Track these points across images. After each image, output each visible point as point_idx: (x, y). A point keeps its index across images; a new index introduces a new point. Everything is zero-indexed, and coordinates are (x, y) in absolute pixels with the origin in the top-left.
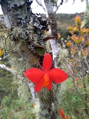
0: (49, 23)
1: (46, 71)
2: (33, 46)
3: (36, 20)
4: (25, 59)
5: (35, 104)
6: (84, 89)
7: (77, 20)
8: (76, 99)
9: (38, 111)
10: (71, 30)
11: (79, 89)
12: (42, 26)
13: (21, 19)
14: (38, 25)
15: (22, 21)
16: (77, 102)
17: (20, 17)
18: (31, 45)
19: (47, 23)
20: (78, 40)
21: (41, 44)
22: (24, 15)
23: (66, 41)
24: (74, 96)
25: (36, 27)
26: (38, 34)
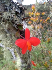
0: (24, 8)
1: (27, 40)
2: (16, 25)
3: (16, 7)
4: (11, 34)
5: (17, 61)
6: (41, 47)
7: (33, 8)
8: (38, 53)
9: (20, 65)
10: (30, 14)
11: (38, 47)
12: (20, 11)
13: (7, 6)
14: (18, 10)
15: (8, 8)
16: (38, 55)
17: (6, 5)
18: (15, 24)
19: (23, 9)
20: (35, 20)
21: (20, 23)
22: (9, 3)
23: (27, 22)
24: (36, 52)
25: (17, 11)
26: (18, 16)
